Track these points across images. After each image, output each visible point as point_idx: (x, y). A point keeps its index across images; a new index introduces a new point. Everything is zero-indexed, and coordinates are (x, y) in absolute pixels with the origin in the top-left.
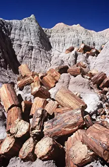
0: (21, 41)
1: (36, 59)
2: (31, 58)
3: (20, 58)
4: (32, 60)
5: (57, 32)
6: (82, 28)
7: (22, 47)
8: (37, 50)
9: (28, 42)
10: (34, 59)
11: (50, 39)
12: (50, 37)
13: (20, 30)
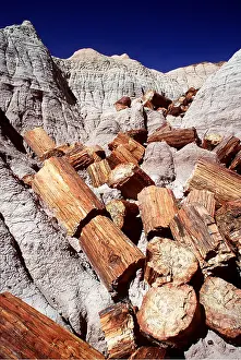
0: (10, 78)
1: (53, 121)
2: (40, 117)
3: (17, 116)
4: (45, 121)
5: (83, 66)
6: (135, 63)
7: (16, 90)
8: (53, 101)
9: (29, 81)
10: (49, 119)
11: (70, 81)
12: (68, 76)
13: (5, 50)
